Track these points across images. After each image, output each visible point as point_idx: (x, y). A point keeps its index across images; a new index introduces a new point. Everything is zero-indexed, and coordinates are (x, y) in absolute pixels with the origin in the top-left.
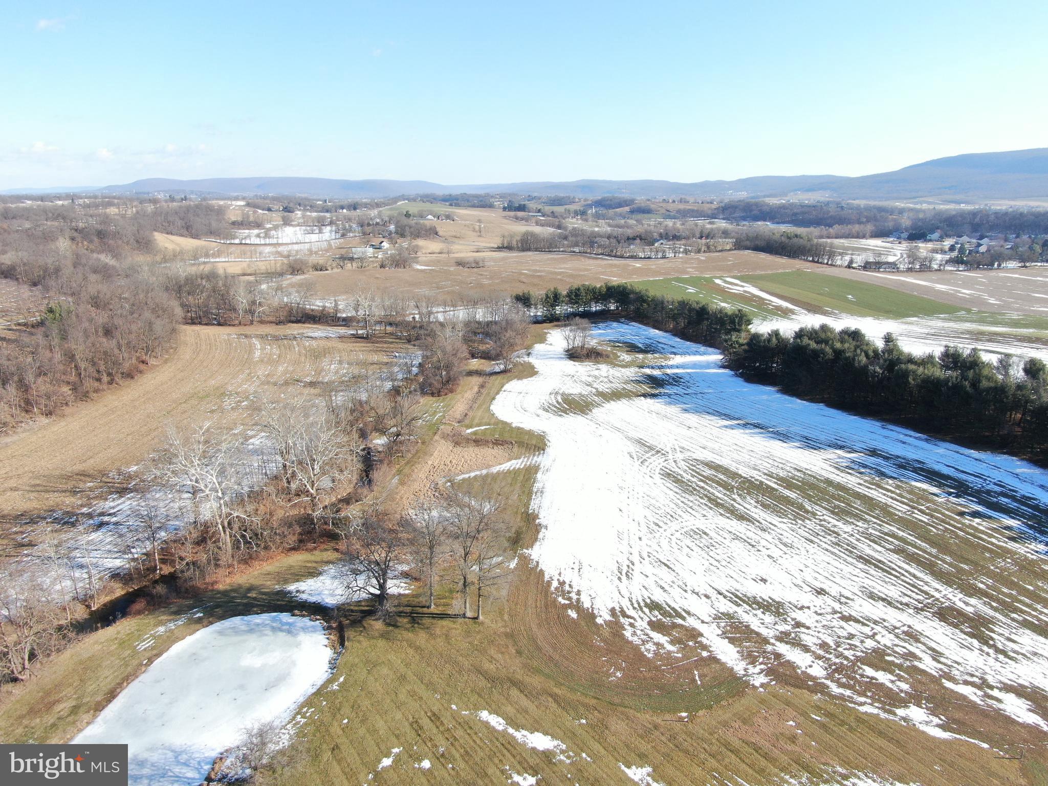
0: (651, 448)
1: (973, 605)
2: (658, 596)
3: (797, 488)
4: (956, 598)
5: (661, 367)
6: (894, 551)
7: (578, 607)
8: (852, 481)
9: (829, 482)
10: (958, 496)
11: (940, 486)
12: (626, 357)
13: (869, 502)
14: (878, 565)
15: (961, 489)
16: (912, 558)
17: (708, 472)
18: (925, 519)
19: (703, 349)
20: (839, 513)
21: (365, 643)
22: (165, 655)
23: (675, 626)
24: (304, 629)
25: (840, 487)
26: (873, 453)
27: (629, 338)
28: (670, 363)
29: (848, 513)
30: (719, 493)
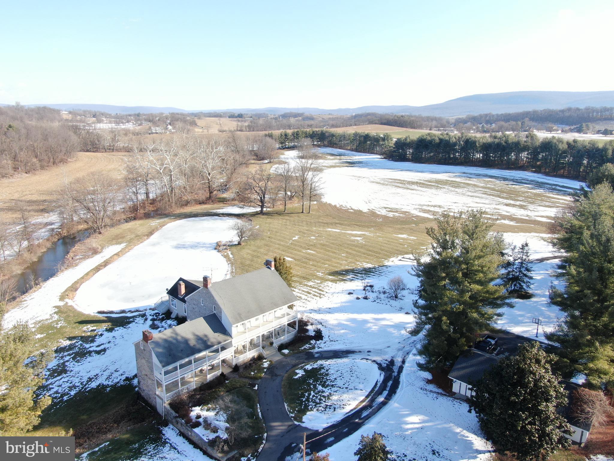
0: (360, 177)
1: (518, 203)
2: (386, 206)
3: (434, 182)
4: (512, 202)
5: (351, 159)
6: (482, 194)
7: (352, 209)
8: (458, 180)
9: (449, 181)
10: (504, 181)
11: (496, 179)
12: (329, 157)
13: (468, 184)
14: (476, 197)
15: (505, 179)
16: (490, 195)
17: (391, 181)
18: (493, 186)
19: (368, 154)
20: (455, 187)
21: (261, 219)
22: (166, 226)
23: (398, 211)
24: (228, 219)
25: (452, 181)
26: (464, 173)
27: (329, 152)
28: (354, 158)
29: (459, 187)
30: (399, 185)
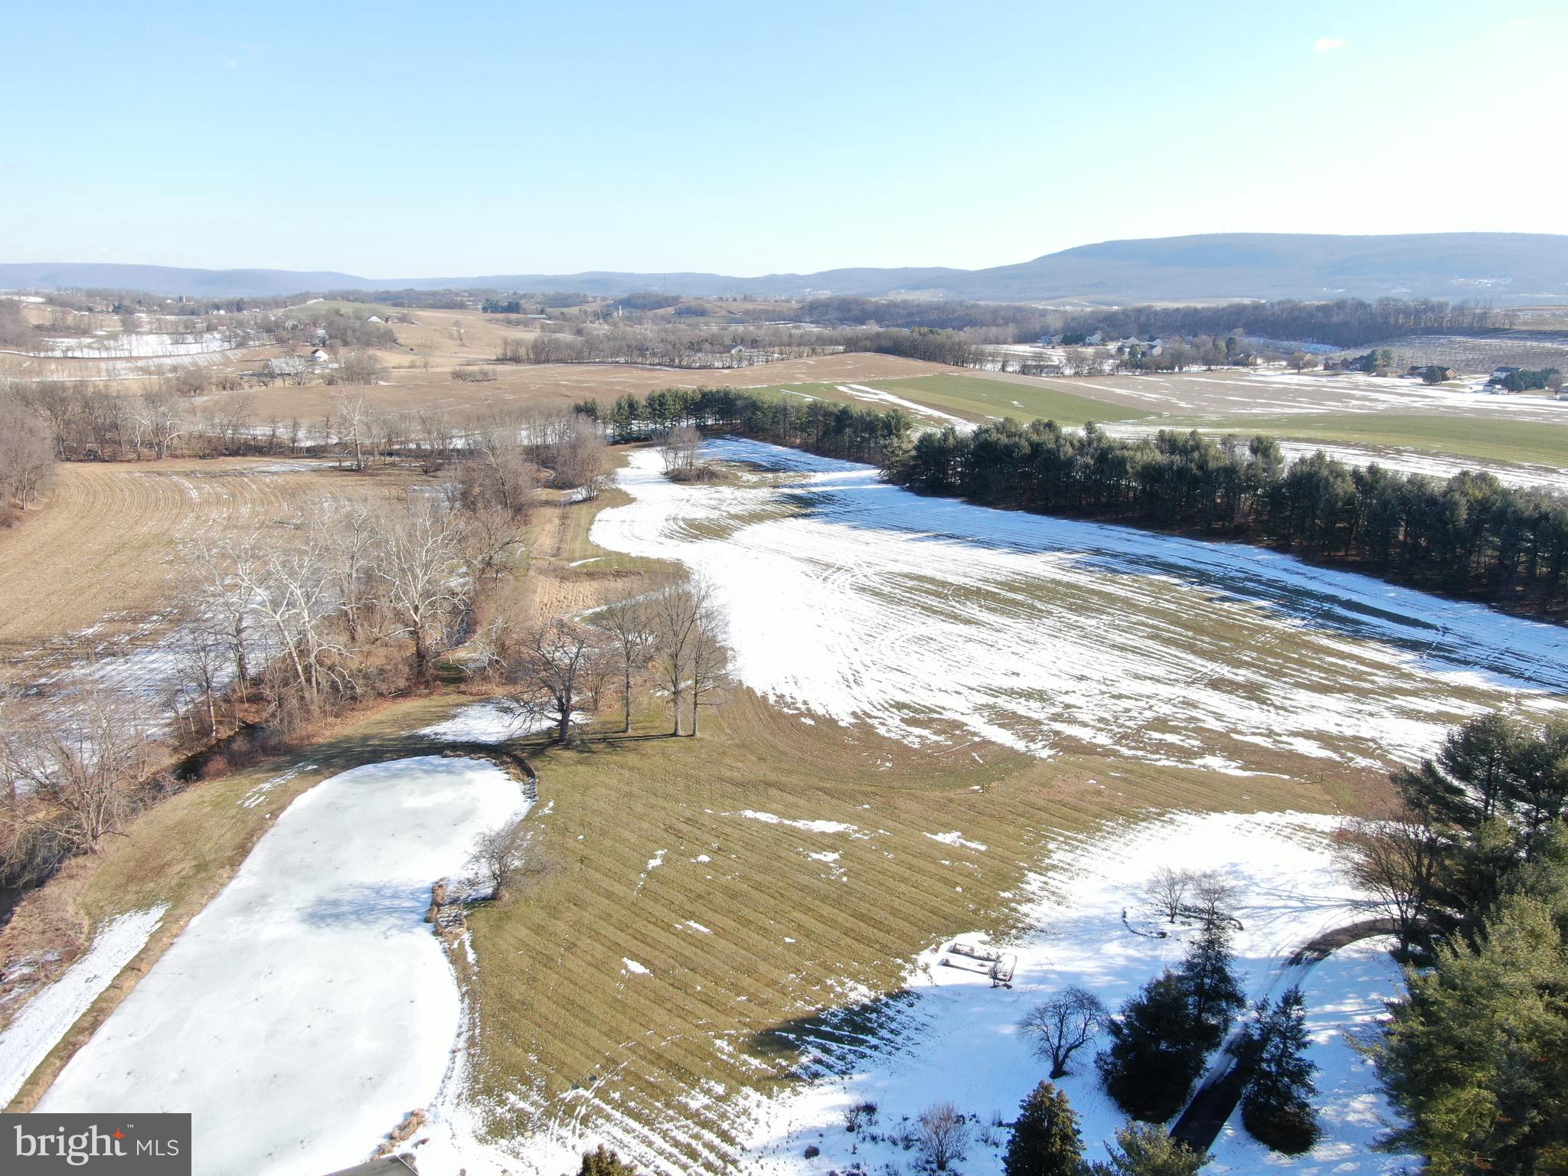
0: (828, 566)
1: (1242, 675)
2: (902, 698)
3: (1023, 590)
4: (1225, 671)
5: (802, 486)
6: (1148, 637)
7: (810, 714)
8: (1082, 579)
9: (1058, 583)
10: (1201, 584)
11: (1180, 577)
12: (748, 477)
13: (1110, 598)
14: (1135, 650)
15: (1204, 578)
16: (1168, 642)
17: (910, 583)
18: (1173, 607)
19: (848, 465)
20: (1078, 610)
22: (290, 809)
23: (932, 720)
24: (469, 768)
25: (1069, 585)
26: (1098, 552)
27: (745, 456)
28: (812, 481)
29: (1087, 609)
30: (932, 602)
